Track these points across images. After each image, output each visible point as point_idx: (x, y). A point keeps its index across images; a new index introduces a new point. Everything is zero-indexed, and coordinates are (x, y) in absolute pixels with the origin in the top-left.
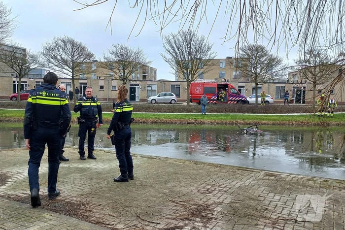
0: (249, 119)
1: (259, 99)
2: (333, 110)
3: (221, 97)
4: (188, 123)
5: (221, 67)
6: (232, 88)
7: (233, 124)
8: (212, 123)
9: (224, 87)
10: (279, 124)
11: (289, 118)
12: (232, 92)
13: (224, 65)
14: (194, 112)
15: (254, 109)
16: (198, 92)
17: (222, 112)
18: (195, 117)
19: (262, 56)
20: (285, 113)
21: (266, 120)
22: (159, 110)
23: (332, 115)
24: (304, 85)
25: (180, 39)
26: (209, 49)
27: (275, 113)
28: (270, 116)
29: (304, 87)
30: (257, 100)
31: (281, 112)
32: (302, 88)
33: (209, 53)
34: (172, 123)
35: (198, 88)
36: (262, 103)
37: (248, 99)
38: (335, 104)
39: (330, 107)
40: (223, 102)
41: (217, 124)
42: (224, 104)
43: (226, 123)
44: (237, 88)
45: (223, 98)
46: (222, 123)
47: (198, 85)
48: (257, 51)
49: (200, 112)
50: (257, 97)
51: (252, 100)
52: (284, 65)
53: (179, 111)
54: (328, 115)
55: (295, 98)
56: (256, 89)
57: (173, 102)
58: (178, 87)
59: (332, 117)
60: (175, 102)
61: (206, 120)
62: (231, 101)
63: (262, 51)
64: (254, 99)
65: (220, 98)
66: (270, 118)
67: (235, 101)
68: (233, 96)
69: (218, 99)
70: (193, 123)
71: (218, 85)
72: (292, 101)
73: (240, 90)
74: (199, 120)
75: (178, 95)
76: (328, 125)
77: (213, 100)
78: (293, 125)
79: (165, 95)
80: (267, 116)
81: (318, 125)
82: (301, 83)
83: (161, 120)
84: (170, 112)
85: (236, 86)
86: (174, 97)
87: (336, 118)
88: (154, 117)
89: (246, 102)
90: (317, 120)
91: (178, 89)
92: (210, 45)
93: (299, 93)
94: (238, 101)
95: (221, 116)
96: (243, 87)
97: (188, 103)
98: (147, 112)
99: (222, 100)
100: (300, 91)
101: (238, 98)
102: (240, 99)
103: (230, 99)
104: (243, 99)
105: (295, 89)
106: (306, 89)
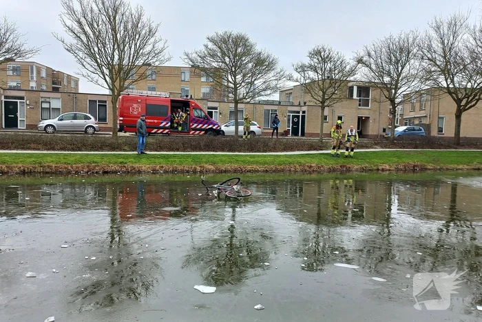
0: (224, 162)
1: (241, 128)
2: (353, 146)
3: (177, 123)
4: (105, 173)
5: (183, 79)
6: (197, 107)
7: (195, 172)
8: (155, 172)
9: (182, 105)
10: (274, 171)
11: (290, 160)
12: (196, 114)
13: (187, 76)
14: (125, 150)
15: (232, 144)
16: (136, 113)
17: (178, 150)
18: (121, 160)
19: (244, 54)
20: (282, 151)
21: (252, 163)
22: (49, 145)
23: (352, 153)
24: (304, 108)
25: (95, 8)
26: (151, 33)
27: (265, 151)
28: (259, 156)
29: (304, 112)
30: (237, 129)
31: (274, 150)
32: (301, 112)
33: (152, 40)
34: (69, 173)
35: (135, 105)
36: (245, 134)
37: (223, 128)
38: (355, 136)
39: (349, 140)
40: (181, 132)
41: (166, 172)
42: (182, 135)
43: (182, 172)
44: (206, 111)
45: (180, 126)
46: (174, 171)
47: (135, 100)
48: (236, 45)
49: (135, 149)
50: (237, 125)
51: (229, 129)
52: (279, 70)
53: (93, 148)
54: (347, 153)
55: (290, 128)
56: (235, 113)
57: (90, 131)
58: (103, 105)
59: (351, 157)
60: (95, 130)
61: (144, 165)
62: (195, 129)
63: (245, 45)
64: (232, 128)
65: (176, 125)
66: (260, 159)
67: (201, 130)
68: (198, 122)
69: (171, 127)
70: (115, 172)
71: (172, 101)
72: (286, 133)
73: (211, 114)
74: (129, 165)
75: (102, 119)
76: (349, 170)
77: (164, 128)
78: (296, 171)
79: (75, 118)
80: (254, 157)
81: (334, 170)
82: (299, 105)
83: (44, 167)
84: (73, 150)
85: (205, 107)
86: (92, 121)
87: (357, 159)
88: (29, 160)
89: (219, 132)
90: (332, 163)
91: (103, 108)
92: (154, 26)
93: (296, 120)
94: (207, 131)
95: (174, 156)
96: (216, 108)
97: (115, 133)
98: (23, 149)
99: (180, 129)
100: (298, 117)
101: (206, 125)
102: (210, 127)
103: (193, 126)
104: (214, 128)
105: (291, 114)
106: (306, 114)
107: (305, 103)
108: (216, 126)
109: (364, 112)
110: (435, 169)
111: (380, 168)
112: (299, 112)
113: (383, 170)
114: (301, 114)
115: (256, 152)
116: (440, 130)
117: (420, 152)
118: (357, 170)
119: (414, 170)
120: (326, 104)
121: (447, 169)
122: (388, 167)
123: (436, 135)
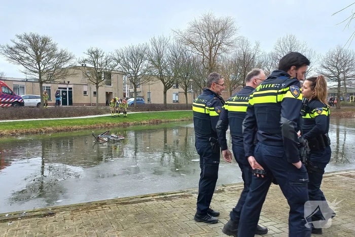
6: (5, 86)
8: (14, 134)
11: (94, 121)
12: (4, 91)
20: (79, 116)
24: (70, 86)
27: (70, 117)
29: (70, 89)
62: (4, 103)
67: (9, 103)
68: (6, 97)
82: (65, 83)
89: (23, 104)
93: (64, 94)
94: (13, 103)
100: (66, 92)
101: (13, 99)
102: (16, 100)
103: (2, 100)
104: (19, 101)
105: (61, 90)
106: (72, 90)
107: (69, 82)
108: (21, 100)
109: (109, 89)
110: (166, 122)
111: (142, 123)
112: (66, 89)
113: (144, 124)
114: (68, 90)
115: (63, 117)
116: (149, 100)
117: (155, 113)
118: (132, 125)
119: (157, 123)
120: (99, 85)
121: (171, 122)
122: (146, 122)
123: (147, 103)
